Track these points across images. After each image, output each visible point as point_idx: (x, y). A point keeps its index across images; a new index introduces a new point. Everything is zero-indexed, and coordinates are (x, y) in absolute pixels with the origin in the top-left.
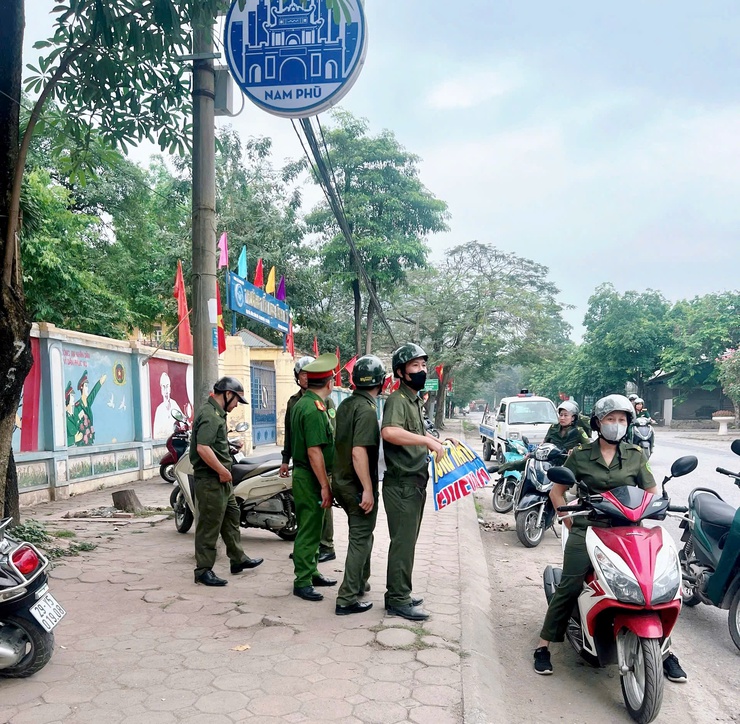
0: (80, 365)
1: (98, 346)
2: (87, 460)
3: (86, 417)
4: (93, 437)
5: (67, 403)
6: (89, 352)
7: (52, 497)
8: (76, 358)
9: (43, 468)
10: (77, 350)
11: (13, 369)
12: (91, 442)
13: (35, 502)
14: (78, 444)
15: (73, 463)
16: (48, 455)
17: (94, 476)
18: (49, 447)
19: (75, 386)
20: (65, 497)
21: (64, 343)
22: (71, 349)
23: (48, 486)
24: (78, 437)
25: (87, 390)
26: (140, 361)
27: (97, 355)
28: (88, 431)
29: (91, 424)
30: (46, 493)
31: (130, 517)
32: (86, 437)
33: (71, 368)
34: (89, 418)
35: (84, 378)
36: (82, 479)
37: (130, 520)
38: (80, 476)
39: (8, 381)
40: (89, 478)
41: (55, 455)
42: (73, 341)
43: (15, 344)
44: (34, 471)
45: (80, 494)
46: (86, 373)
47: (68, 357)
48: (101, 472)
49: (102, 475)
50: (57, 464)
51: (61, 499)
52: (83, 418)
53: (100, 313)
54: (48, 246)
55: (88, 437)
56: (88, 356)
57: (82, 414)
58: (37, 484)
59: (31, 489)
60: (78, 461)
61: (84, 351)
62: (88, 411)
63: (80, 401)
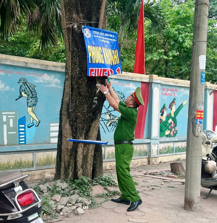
0: (172, 95)
1: (183, 86)
2: (171, 145)
3: (173, 122)
4: (176, 133)
5: (162, 115)
6: (177, 89)
7: (149, 162)
8: (169, 92)
9: (145, 147)
10: (171, 88)
11: (96, 98)
12: (175, 135)
13: (139, 164)
14: (167, 136)
15: (162, 146)
16: (148, 141)
17: (174, 153)
18: (149, 137)
19: (167, 106)
20: (156, 163)
21: (162, 85)
22: (167, 87)
23: (147, 156)
24: (167, 132)
25: (174, 108)
26: (208, 92)
27: (182, 89)
28: (173, 130)
29: (175, 126)
30: (146, 160)
31: (175, 177)
32: (172, 133)
33: (166, 97)
34: (174, 123)
35: (173, 102)
36: (167, 155)
37: (173, 180)
38: (167, 153)
39: (94, 104)
40: (171, 154)
41: (152, 141)
42: (168, 83)
43: (97, 85)
44: (140, 149)
45: (165, 162)
46: (175, 99)
47: (164, 92)
48: (179, 152)
49: (179, 153)
50: (153, 146)
51: (153, 164)
52: (171, 123)
53: (213, 69)
54: (188, 37)
55: (173, 132)
56: (177, 91)
57: (170, 121)
58: (141, 155)
59: (137, 157)
60: (166, 145)
61: (174, 88)
62: (174, 120)
63: (170, 114)
